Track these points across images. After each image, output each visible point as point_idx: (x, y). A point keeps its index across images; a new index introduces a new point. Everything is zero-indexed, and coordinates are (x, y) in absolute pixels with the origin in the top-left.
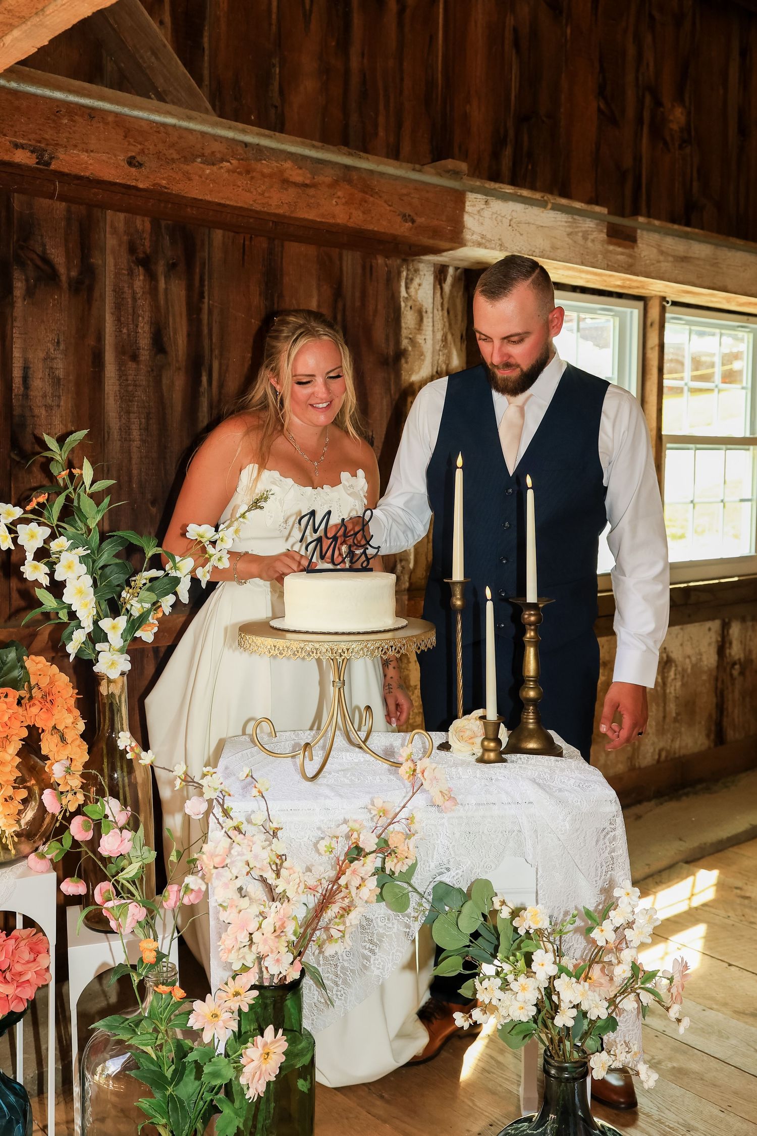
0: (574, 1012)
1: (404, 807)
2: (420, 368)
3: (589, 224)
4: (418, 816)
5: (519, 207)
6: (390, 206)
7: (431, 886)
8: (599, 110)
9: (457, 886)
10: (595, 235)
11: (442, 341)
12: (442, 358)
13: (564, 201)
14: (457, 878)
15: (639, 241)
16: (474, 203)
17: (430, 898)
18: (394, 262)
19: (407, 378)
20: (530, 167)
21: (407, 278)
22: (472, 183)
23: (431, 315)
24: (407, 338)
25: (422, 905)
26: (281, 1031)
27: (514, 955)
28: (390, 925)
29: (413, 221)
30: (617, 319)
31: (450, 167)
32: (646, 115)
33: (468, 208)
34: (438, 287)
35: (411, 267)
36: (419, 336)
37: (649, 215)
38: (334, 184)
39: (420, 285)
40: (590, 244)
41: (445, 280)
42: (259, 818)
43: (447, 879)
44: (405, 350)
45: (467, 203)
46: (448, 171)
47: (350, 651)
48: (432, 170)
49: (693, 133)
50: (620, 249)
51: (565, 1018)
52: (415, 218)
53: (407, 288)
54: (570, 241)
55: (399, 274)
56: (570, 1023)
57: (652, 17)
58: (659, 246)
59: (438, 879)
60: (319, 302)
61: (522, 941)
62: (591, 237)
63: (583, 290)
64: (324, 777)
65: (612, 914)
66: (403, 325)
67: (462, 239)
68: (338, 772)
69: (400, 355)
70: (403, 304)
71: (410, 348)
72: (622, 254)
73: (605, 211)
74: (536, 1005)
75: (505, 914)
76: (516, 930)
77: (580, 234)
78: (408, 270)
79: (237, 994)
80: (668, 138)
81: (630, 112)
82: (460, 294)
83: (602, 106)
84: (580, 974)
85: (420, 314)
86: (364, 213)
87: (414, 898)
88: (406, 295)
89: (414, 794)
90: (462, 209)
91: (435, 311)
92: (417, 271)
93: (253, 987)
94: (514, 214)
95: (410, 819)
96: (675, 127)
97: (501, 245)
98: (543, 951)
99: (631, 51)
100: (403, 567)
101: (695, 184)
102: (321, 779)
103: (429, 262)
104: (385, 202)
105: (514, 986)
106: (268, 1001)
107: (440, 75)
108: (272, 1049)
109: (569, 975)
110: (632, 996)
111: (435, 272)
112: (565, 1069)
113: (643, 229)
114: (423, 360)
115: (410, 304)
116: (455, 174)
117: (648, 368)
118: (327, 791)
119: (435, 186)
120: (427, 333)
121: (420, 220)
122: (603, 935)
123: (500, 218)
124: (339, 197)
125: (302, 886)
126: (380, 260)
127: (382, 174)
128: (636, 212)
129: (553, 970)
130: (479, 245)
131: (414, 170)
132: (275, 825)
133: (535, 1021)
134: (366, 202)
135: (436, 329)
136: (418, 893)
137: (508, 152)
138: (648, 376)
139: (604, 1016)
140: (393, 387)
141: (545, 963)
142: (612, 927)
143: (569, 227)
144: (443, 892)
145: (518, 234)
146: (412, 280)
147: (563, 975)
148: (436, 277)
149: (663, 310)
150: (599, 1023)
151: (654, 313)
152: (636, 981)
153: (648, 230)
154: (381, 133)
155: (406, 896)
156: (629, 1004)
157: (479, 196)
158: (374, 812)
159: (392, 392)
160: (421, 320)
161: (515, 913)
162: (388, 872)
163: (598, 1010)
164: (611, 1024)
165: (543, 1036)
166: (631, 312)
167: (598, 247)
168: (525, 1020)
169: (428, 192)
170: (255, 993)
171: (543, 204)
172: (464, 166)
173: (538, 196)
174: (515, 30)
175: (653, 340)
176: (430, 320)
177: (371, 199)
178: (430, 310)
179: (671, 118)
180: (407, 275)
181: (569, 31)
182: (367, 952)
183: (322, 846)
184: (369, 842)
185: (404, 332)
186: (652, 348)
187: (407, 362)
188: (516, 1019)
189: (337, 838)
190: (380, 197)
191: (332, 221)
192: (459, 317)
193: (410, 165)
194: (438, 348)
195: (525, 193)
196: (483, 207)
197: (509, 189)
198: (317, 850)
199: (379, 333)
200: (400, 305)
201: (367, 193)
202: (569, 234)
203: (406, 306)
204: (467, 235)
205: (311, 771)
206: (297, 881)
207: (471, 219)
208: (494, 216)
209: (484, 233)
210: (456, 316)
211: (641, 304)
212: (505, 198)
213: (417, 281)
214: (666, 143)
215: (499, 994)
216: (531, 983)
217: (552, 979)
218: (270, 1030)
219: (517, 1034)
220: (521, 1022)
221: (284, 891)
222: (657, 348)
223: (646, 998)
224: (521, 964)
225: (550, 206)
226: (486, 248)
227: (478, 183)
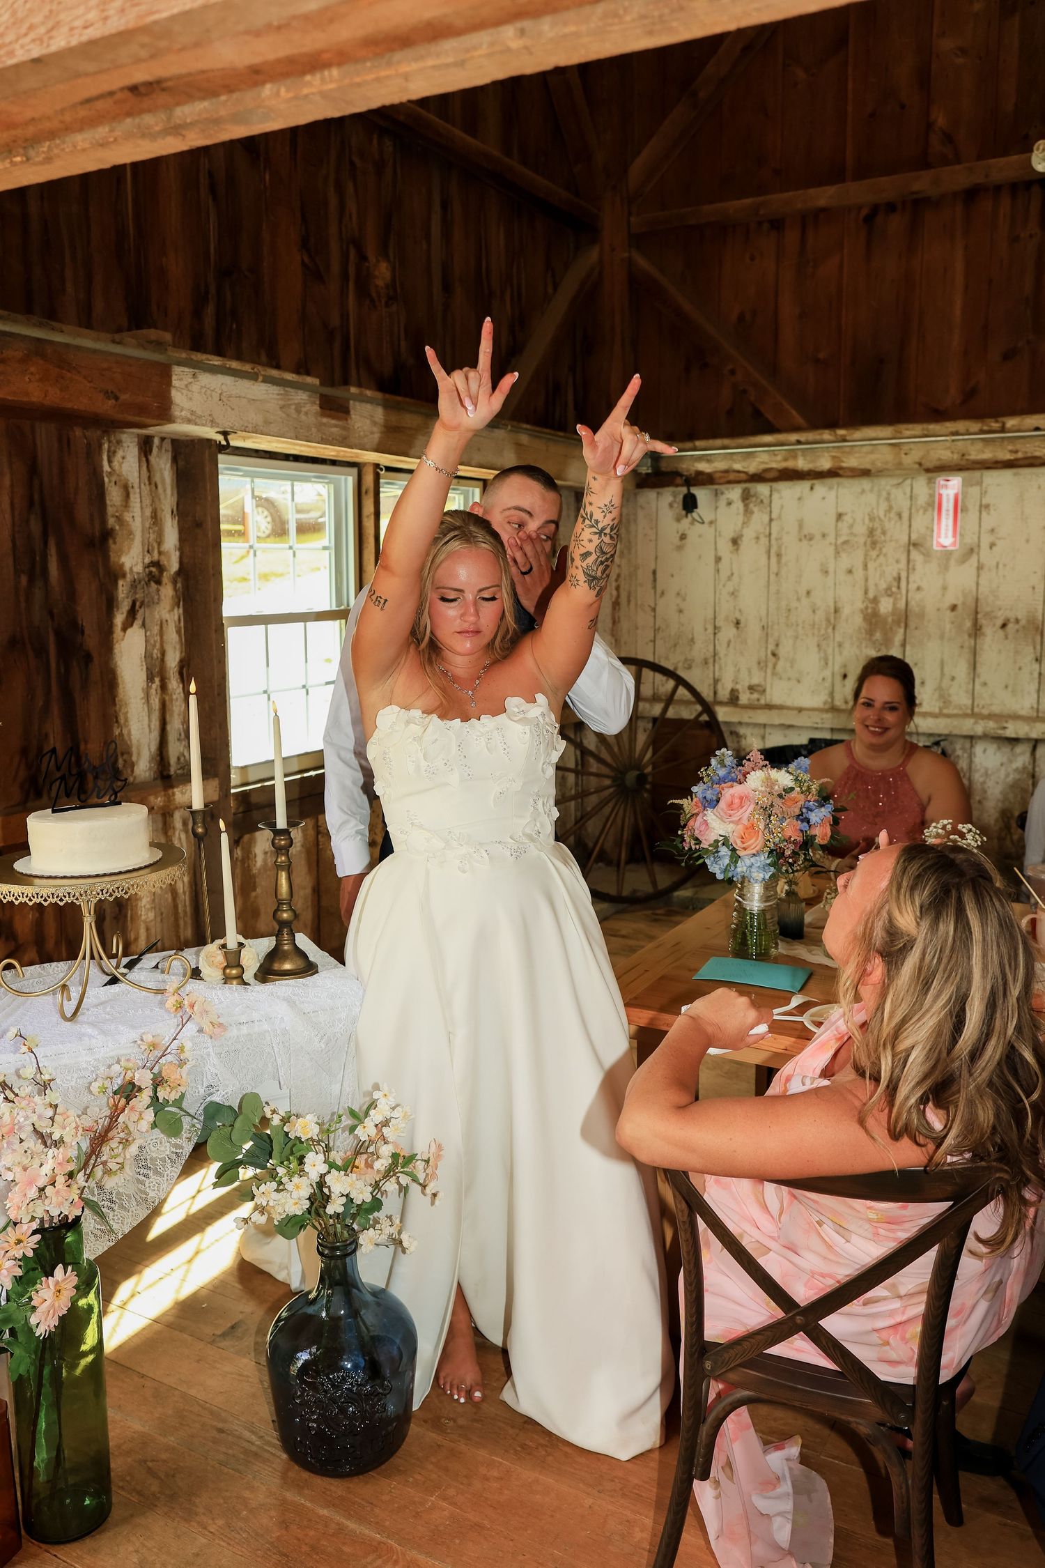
0: (344, 1200)
1: (175, 1039)
2: (129, 548)
3: (301, 396)
4: (188, 1045)
5: (228, 380)
6: (90, 382)
7: (202, 1108)
8: (303, 264)
9: (226, 1104)
10: (308, 407)
11: (152, 517)
12: (152, 536)
13: (275, 373)
14: (227, 1095)
15: (352, 412)
16: (181, 377)
17: (202, 1118)
18: (94, 434)
19: (116, 559)
20: (234, 326)
21: (109, 451)
22: (177, 355)
23: (138, 491)
24: (113, 516)
25: (194, 1126)
26: (70, 1268)
27: (288, 1160)
28: (163, 1149)
29: (117, 398)
30: (332, 486)
31: (153, 337)
32: (352, 270)
33: (175, 382)
34: (144, 459)
35: (112, 438)
36: (126, 514)
37: (360, 385)
38: (24, 360)
39: (123, 458)
40: (303, 417)
41: (151, 451)
42: (30, 1072)
43: (216, 1098)
44: (112, 530)
45: (174, 377)
46: (151, 342)
47: (105, 891)
48: (133, 341)
49: (399, 290)
50: (333, 422)
51: (335, 1207)
52: (118, 394)
53: (110, 462)
54: (284, 415)
55: (100, 446)
56: (340, 1210)
57: (352, 163)
58: (372, 416)
59: (209, 1099)
60: (12, 480)
61: (294, 1145)
62: (304, 410)
63: (297, 458)
64: (83, 1014)
65: (372, 1112)
66: (108, 502)
67: (171, 416)
68: (96, 1006)
69: (106, 535)
70: (106, 480)
71: (117, 528)
72: (336, 426)
73: (316, 381)
74: (309, 1199)
75: (276, 1121)
76: (287, 1134)
77: (293, 407)
78: (110, 442)
79: (19, 1242)
80: (374, 295)
81: (336, 268)
82: (169, 465)
83: (306, 260)
84: (348, 1167)
85: (126, 490)
86: (61, 390)
87: (186, 1121)
88: (109, 470)
89: (183, 1026)
90: (169, 384)
91: (142, 486)
92: (119, 442)
93: (35, 1232)
94: (224, 387)
95: (181, 1049)
96: (380, 283)
97: (212, 421)
98: (314, 1153)
99: (333, 201)
100: (125, 761)
101: (403, 343)
102: (80, 1018)
103: (133, 433)
104: (85, 377)
105: (289, 1186)
106: (51, 1242)
107: (131, 222)
108: (63, 1285)
109: (338, 1169)
110: (393, 1179)
111: (139, 444)
112: (338, 1248)
113: (355, 400)
114: (133, 540)
115: (113, 479)
116: (159, 345)
117: (364, 538)
118: (90, 1030)
119: (138, 359)
120: (135, 510)
121: (124, 397)
122: (366, 1131)
123: (209, 392)
124: (32, 374)
125: (80, 1130)
126: (78, 432)
127: (78, 348)
128: (346, 382)
129: (323, 1168)
130: (189, 421)
131: (114, 342)
132: (47, 1077)
133: (310, 1213)
134: (63, 378)
135: (144, 505)
136: (190, 1115)
137: (210, 309)
138: (365, 545)
139: (368, 1199)
140: (101, 570)
141: (317, 1163)
142: (372, 1124)
143: (282, 399)
144: (214, 1111)
145: (229, 409)
146: (115, 452)
147: (333, 1170)
148: (140, 449)
149: (377, 478)
150: (364, 1207)
151: (369, 479)
152: (397, 1166)
153: (363, 401)
154: (70, 288)
155: (179, 1120)
156: (390, 1186)
157: (186, 369)
158: (143, 1047)
159: (101, 576)
160: (127, 496)
161: (285, 1120)
162: (161, 1101)
163: (363, 1195)
164: (376, 1204)
165: (317, 1224)
166: (346, 480)
167: (311, 419)
168: (300, 1213)
169: (130, 365)
170: (38, 1237)
171: (253, 377)
172: (168, 337)
173: (247, 367)
174: (211, 174)
175: (369, 508)
176: (138, 496)
177: (69, 375)
178: (136, 485)
179: (377, 273)
180: (109, 447)
181: (267, 177)
182: (141, 1177)
183: (95, 1087)
184: (144, 1079)
185: (110, 510)
186: (368, 517)
187: (115, 543)
188: (291, 1214)
189: (111, 1078)
190: (79, 372)
191: (25, 399)
192: (169, 491)
193: (109, 336)
194: (147, 525)
195: (234, 364)
196: (190, 380)
197: (216, 361)
198: (90, 1092)
199: (83, 512)
200: (103, 481)
201: (63, 369)
202: (282, 408)
203: (110, 481)
204: (176, 412)
205: (70, 1008)
206: (74, 1125)
207: (179, 394)
208: (203, 390)
209: (194, 409)
210: (165, 491)
211: (355, 470)
212: (213, 370)
213: (120, 453)
214: (372, 300)
215: (275, 1195)
216: (304, 1182)
217: (322, 1176)
218: (59, 1270)
219: (293, 1226)
220: (296, 1216)
221: (62, 1137)
222: (373, 517)
223: (404, 1180)
224: (294, 1165)
225: (261, 378)
226: (196, 424)
227: (184, 355)
